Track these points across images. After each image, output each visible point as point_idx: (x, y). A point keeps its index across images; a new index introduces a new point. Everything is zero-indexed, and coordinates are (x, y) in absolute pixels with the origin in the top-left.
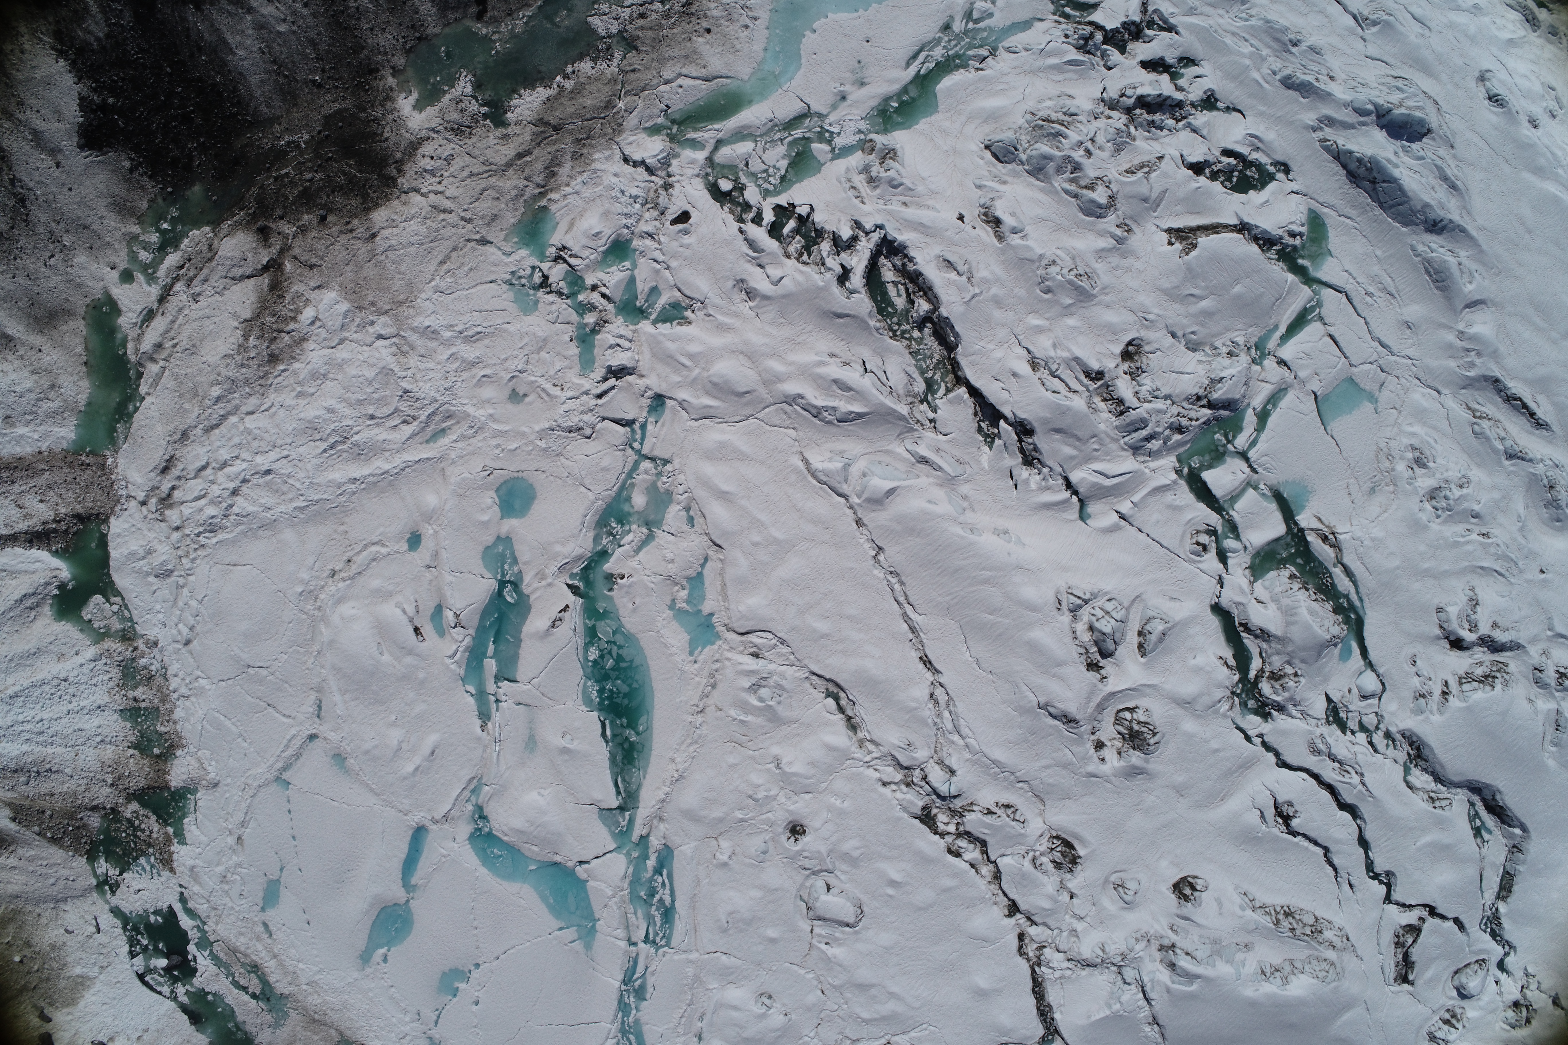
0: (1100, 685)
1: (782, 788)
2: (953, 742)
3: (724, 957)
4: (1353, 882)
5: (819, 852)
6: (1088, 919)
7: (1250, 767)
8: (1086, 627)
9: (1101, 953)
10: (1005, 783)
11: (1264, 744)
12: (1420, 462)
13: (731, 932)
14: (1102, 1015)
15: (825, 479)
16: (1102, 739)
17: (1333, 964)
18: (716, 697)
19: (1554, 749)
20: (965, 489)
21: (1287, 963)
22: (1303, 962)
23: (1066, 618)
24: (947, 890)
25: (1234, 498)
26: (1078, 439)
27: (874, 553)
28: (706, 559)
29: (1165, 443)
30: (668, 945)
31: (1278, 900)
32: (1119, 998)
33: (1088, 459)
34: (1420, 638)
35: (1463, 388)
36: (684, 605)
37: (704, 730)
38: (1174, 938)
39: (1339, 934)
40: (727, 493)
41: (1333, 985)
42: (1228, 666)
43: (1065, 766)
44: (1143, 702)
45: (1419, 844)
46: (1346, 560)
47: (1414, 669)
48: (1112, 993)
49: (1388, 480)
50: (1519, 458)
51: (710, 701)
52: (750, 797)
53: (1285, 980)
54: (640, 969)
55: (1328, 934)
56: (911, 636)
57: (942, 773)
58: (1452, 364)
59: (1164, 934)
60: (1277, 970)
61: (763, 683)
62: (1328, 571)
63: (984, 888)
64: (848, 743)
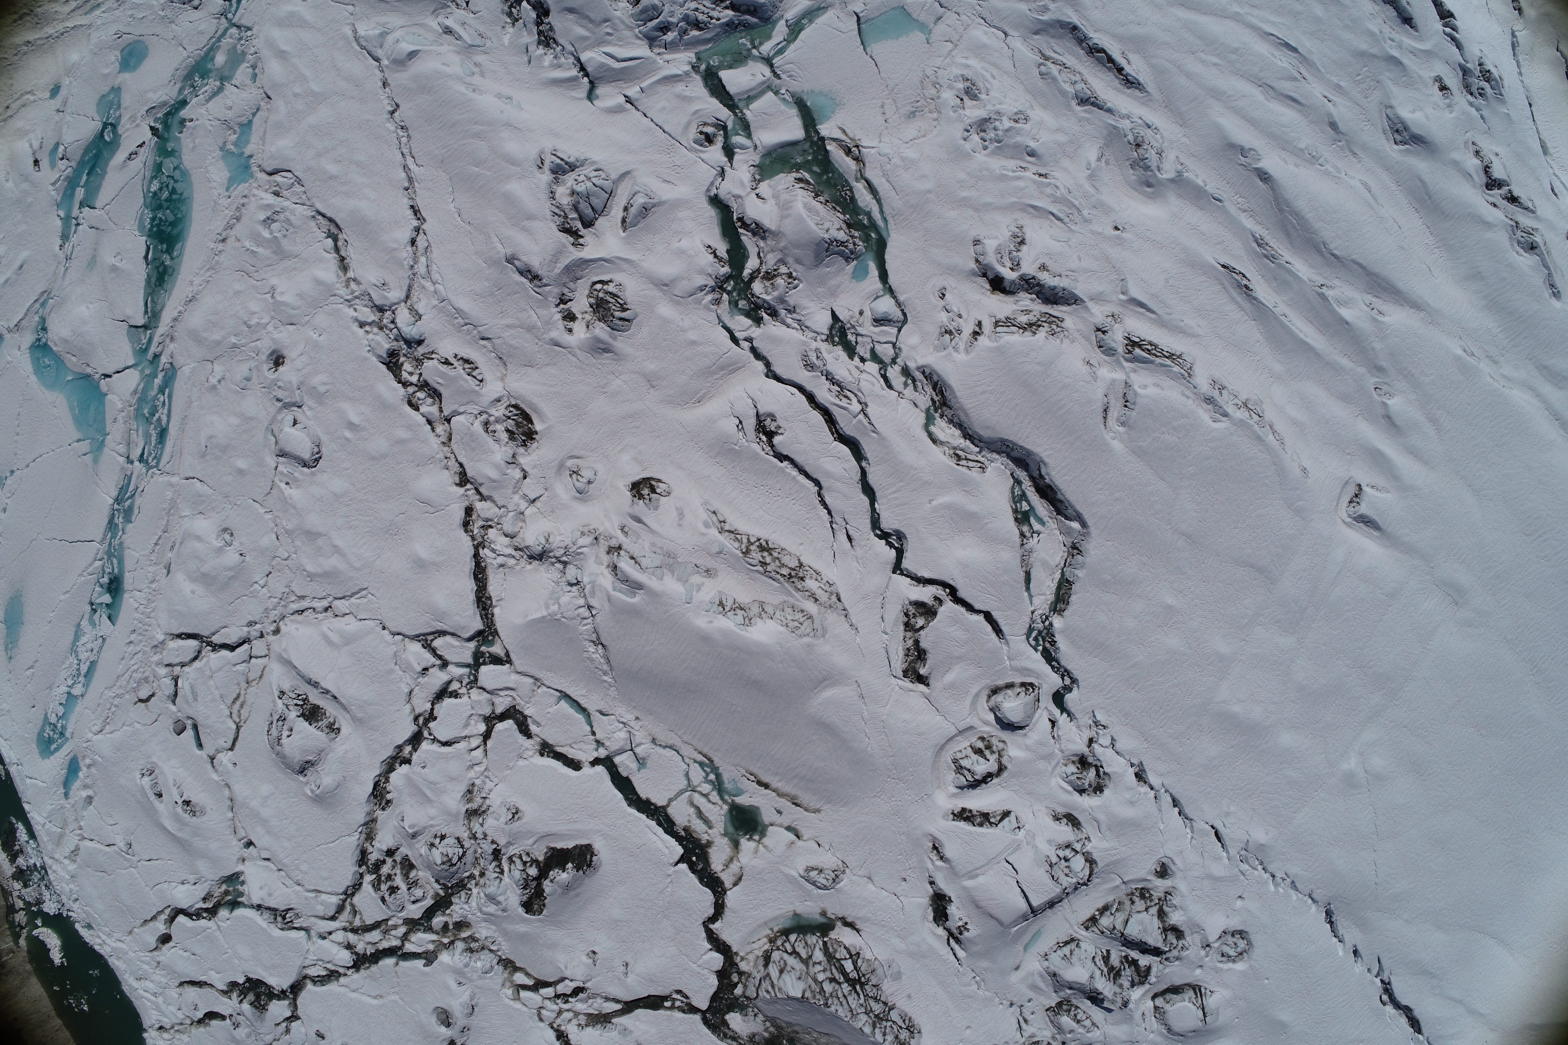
0: (571, 248)
1: (272, 318)
2: (424, 287)
3: (198, 484)
4: (850, 533)
5: (290, 382)
6: (538, 504)
7: (734, 371)
8: (568, 191)
9: (543, 541)
10: (468, 338)
11: (754, 350)
12: (971, 92)
13: (208, 458)
14: (538, 615)
15: (364, 44)
16: (574, 310)
17: (810, 617)
18: (239, 229)
19: (1121, 429)
20: (480, 58)
21: (757, 605)
22: (776, 607)
23: (546, 177)
24: (401, 442)
25: (750, 98)
26: (591, 21)
27: (391, 109)
28: (258, 109)
29: (681, 37)
30: (157, 466)
31: (756, 531)
32: (558, 598)
33: (601, 42)
34: (951, 270)
35: (1036, 33)
36: (232, 147)
37: (222, 258)
38: (622, 538)
39: (827, 588)
40: (284, 52)
41: (806, 640)
42: (716, 256)
43: (530, 329)
44: (618, 277)
45: (934, 503)
46: (868, 174)
47: (942, 303)
48: (553, 593)
49: (932, 107)
50: (1093, 104)
51: (232, 233)
52: (245, 323)
53: (748, 621)
54: (131, 488)
55: (811, 584)
56: (406, 184)
57: (408, 316)
58: (1023, 7)
59: (613, 533)
60: (742, 609)
61: (276, 217)
62: (848, 184)
63: (436, 446)
64: (335, 279)
